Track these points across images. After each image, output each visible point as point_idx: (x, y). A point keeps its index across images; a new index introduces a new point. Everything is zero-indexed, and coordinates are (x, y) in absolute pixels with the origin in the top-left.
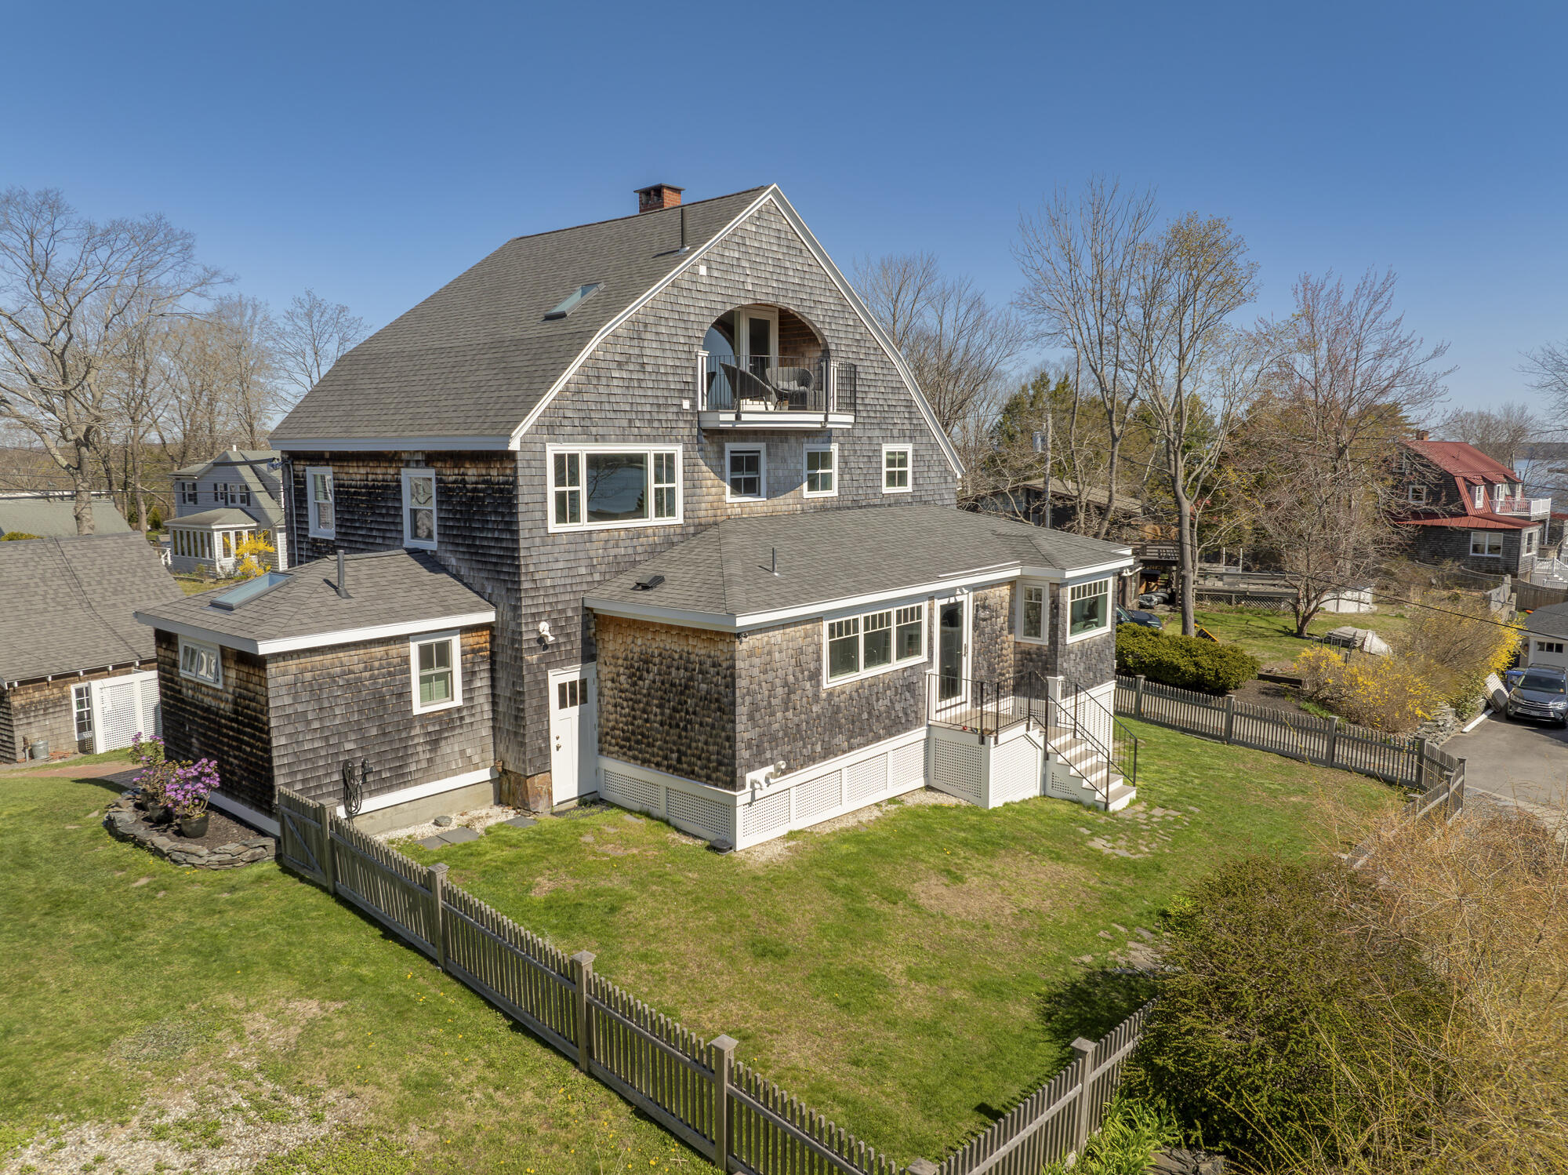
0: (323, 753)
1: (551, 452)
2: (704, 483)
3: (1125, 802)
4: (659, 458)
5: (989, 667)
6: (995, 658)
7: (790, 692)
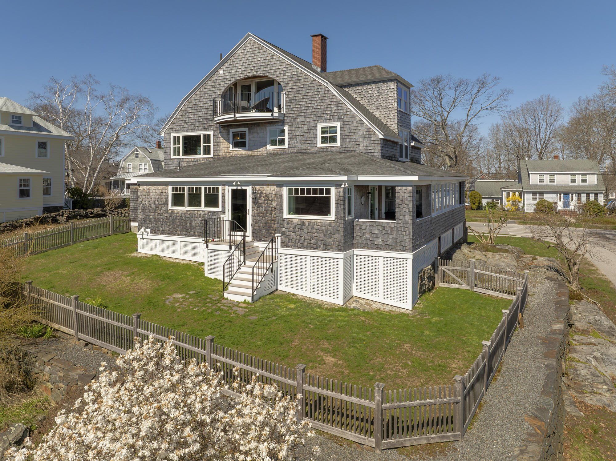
1: (172, 135)
2: (221, 143)
3: (241, 299)
4: (205, 136)
5: (266, 224)
6: (271, 221)
7: (156, 207)
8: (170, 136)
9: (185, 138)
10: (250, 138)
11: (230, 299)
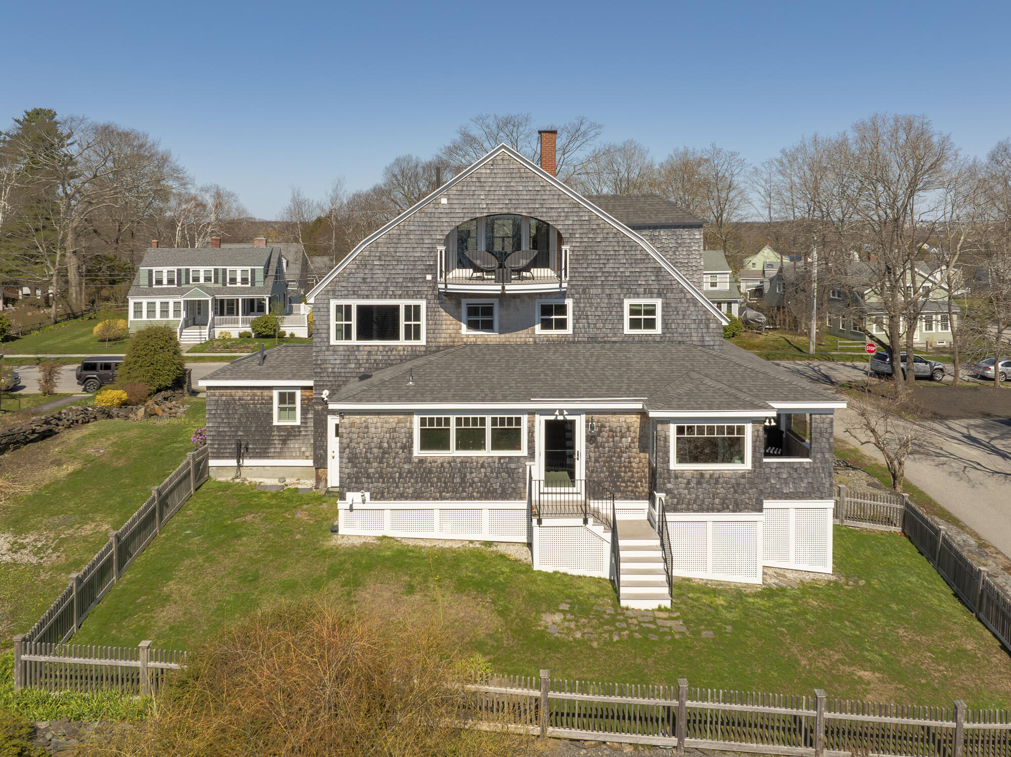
0: (229, 434)
1: (333, 304)
2: (444, 322)
3: (652, 605)
4: (408, 308)
5: (611, 473)
6: (620, 467)
7: (384, 453)
8: (329, 303)
9: (360, 309)
10: (501, 317)
11: (632, 607)
